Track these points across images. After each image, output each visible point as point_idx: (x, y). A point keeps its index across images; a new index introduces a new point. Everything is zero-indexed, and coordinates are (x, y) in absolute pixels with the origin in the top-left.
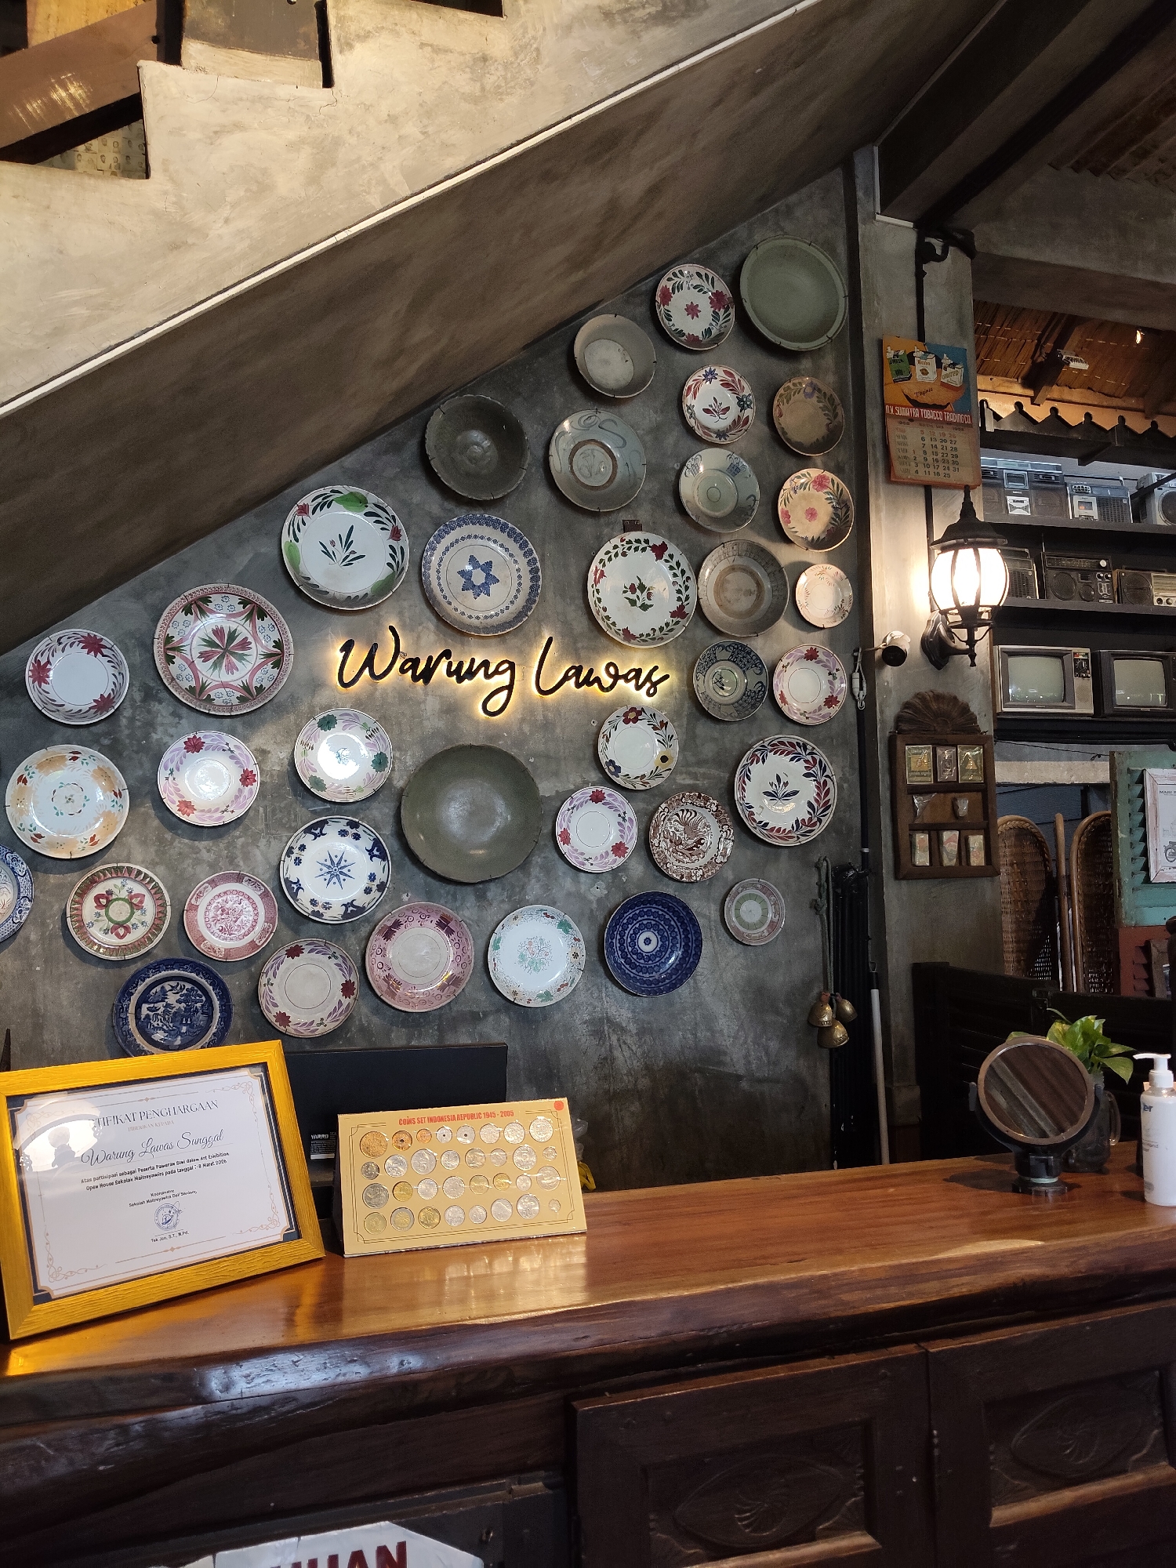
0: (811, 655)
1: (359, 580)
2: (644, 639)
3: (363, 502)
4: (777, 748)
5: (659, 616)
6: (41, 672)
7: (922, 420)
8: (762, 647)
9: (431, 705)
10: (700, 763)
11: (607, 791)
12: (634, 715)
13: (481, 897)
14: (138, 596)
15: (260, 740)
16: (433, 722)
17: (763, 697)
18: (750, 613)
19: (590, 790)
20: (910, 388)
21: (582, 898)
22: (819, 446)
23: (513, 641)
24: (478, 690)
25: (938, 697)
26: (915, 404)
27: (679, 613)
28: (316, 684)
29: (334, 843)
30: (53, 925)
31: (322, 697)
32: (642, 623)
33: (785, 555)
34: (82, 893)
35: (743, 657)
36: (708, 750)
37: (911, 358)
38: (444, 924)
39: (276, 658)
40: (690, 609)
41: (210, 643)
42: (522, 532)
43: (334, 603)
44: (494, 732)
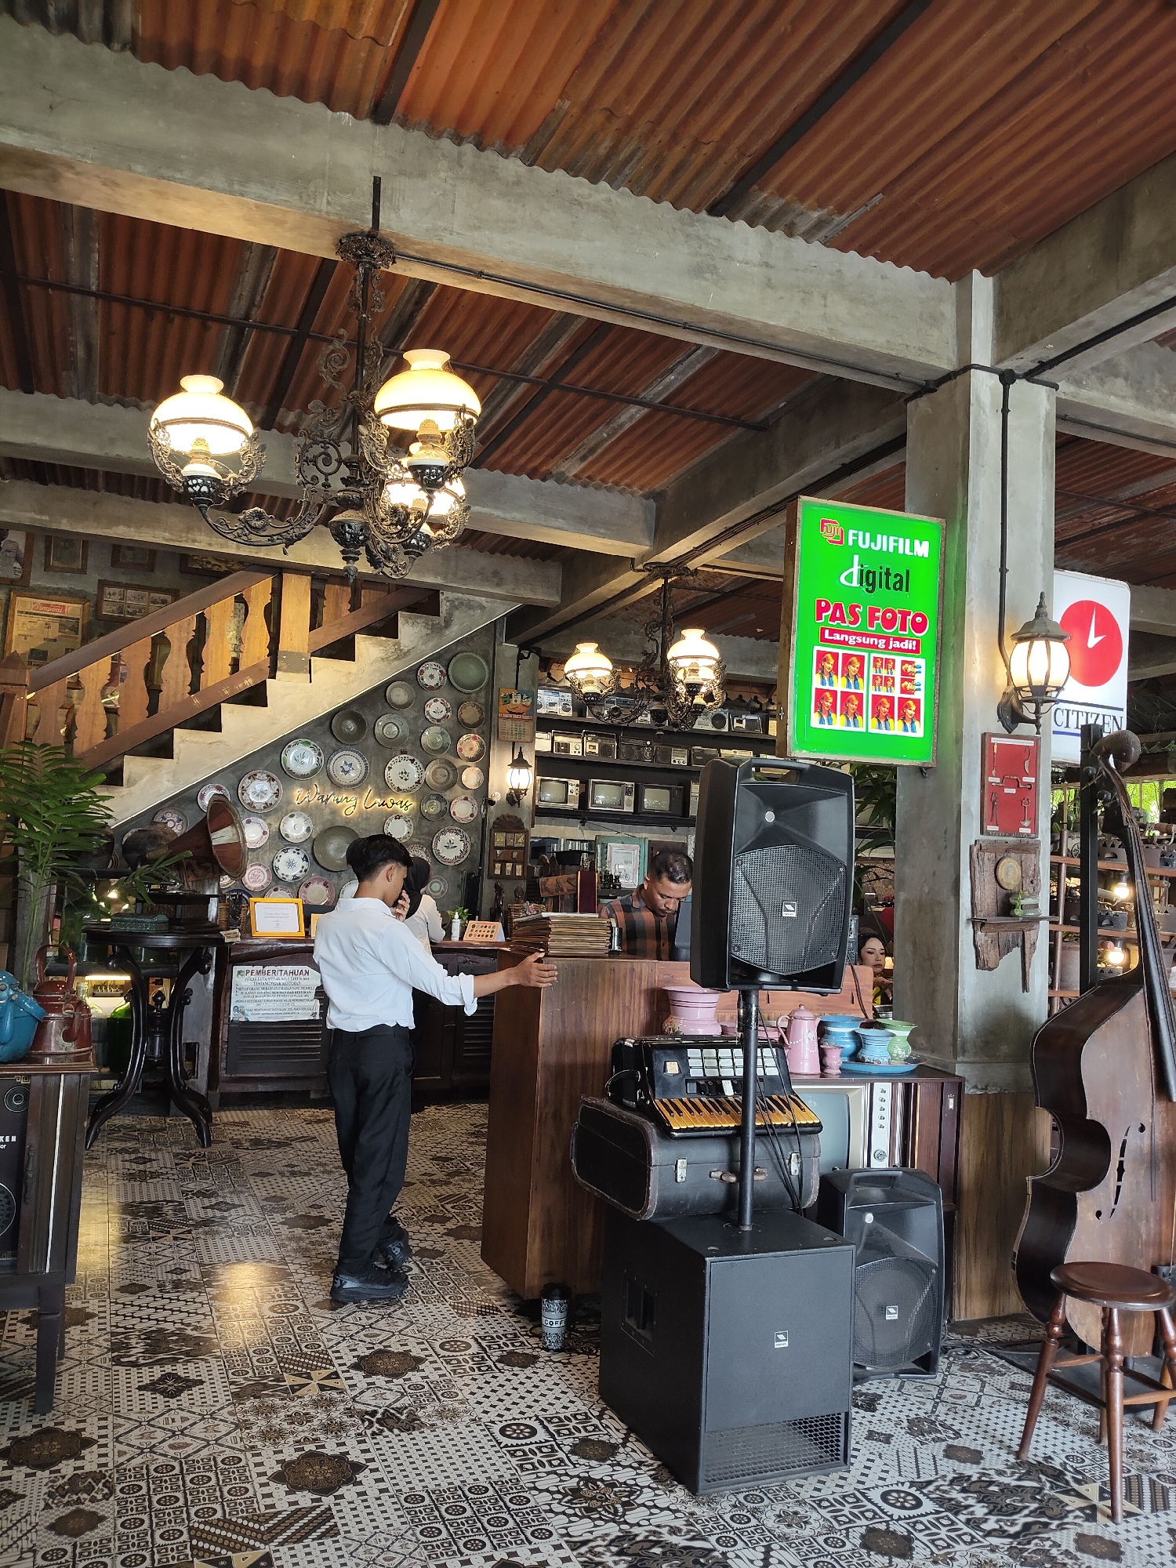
0: (466, 799)
1: (304, 770)
2: (405, 791)
3: (310, 743)
4: (450, 831)
5: (410, 783)
6: (203, 796)
7: (512, 719)
8: (448, 795)
9: (327, 811)
10: (422, 835)
12: (398, 817)
13: (339, 876)
14: (233, 772)
15: (269, 821)
16: (327, 817)
17: (445, 813)
18: (444, 783)
20: (509, 707)
22: (475, 725)
23: (358, 790)
24: (344, 806)
25: (509, 816)
26: (511, 713)
27: (418, 782)
28: (289, 803)
29: (291, 855)
31: (290, 808)
32: (404, 786)
33: (459, 763)
35: (440, 798)
36: (425, 830)
37: (511, 696)
38: (325, 884)
39: (277, 795)
40: (422, 782)
42: (363, 754)
43: (297, 776)
44: (348, 821)
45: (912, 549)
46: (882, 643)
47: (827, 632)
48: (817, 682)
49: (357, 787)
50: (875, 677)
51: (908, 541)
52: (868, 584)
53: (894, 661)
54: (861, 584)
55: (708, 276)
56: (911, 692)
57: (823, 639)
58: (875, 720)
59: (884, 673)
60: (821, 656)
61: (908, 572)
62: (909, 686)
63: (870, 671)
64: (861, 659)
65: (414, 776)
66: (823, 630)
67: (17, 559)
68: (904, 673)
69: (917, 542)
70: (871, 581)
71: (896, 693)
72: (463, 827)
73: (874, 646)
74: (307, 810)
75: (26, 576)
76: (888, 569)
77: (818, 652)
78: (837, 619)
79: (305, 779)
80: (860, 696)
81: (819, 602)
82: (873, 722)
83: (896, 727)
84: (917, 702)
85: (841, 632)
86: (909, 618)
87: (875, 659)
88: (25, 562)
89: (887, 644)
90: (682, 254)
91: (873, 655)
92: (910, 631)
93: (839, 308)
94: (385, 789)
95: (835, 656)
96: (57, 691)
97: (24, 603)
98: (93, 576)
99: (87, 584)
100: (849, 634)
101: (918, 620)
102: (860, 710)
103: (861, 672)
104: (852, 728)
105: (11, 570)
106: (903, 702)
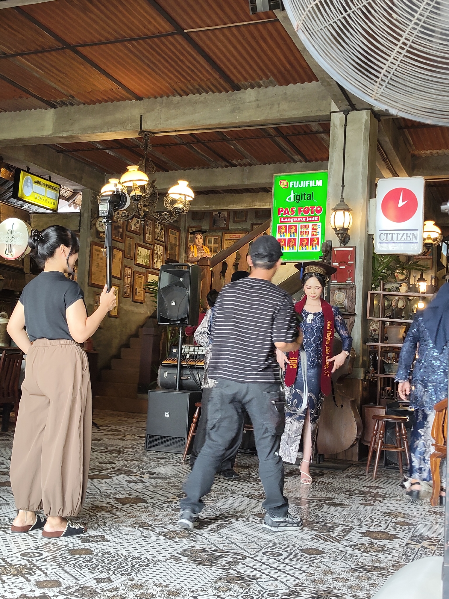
45: (315, 184)
46: (304, 220)
47: (282, 219)
48: (278, 236)
50: (301, 232)
51: (314, 181)
53: (309, 225)
54: (294, 200)
56: (316, 235)
57: (281, 222)
58: (301, 247)
59: (305, 230)
60: (280, 227)
61: (313, 193)
62: (315, 233)
64: (296, 226)
67: (225, 220)
68: (313, 229)
70: (298, 199)
73: (301, 221)
75: (228, 225)
76: (305, 193)
80: (295, 239)
83: (309, 249)
84: (318, 239)
86: (315, 209)
87: (301, 225)
88: (227, 220)
89: (306, 220)
91: (300, 224)
92: (315, 214)
95: (285, 227)
96: (219, 266)
97: (227, 236)
98: (250, 222)
99: (247, 226)
100: (291, 218)
101: (319, 209)
102: (295, 244)
103: (296, 231)
104: (292, 251)
105: (223, 224)
106: (312, 239)
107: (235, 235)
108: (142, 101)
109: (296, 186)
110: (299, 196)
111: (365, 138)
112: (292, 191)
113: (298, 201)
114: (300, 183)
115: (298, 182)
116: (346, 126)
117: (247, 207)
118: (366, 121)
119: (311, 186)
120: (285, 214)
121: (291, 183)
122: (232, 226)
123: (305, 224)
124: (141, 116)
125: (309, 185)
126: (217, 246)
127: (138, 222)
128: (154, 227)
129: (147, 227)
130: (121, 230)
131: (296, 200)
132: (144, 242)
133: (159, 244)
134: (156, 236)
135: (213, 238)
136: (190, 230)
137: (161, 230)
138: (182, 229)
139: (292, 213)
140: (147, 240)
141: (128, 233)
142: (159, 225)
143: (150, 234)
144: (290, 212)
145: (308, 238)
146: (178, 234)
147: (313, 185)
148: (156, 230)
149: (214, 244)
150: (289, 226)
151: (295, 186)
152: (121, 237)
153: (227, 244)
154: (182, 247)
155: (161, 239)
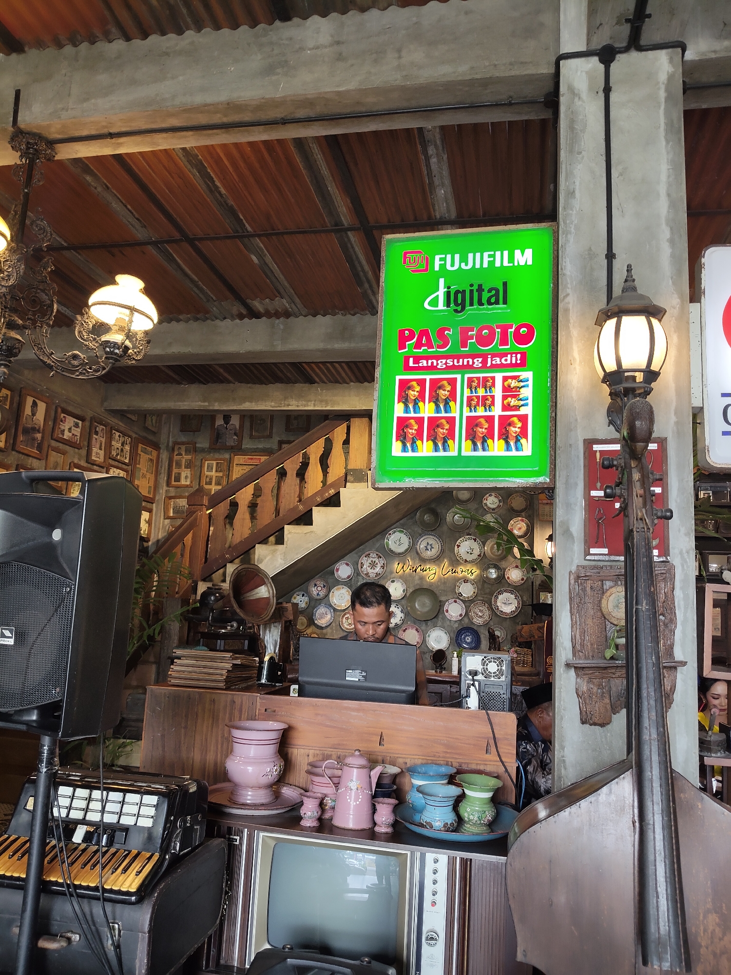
0: (517, 567)
1: (401, 549)
2: (470, 562)
3: (403, 531)
4: (506, 591)
5: (475, 556)
6: (337, 570)
8: (503, 564)
9: (417, 577)
10: (485, 594)
11: (457, 600)
12: (466, 581)
13: (427, 624)
14: (357, 553)
16: (417, 582)
17: (501, 579)
18: (500, 555)
19: (453, 600)
21: (452, 627)
22: (522, 511)
23: (437, 562)
24: (428, 574)
27: (479, 555)
28: (392, 573)
30: (337, 623)
31: (393, 575)
32: (469, 558)
34: (343, 617)
35: (496, 567)
36: (488, 591)
38: (417, 630)
39: (383, 567)
40: (482, 555)
41: (370, 564)
42: (440, 537)
43: (396, 554)
44: (431, 584)
45: (511, 258)
46: (478, 362)
47: (411, 360)
48: (399, 410)
49: (437, 560)
50: (470, 399)
51: (506, 253)
52: (456, 304)
53: (493, 378)
54: (448, 305)
55: (279, 70)
56: (517, 408)
57: (407, 368)
58: (469, 442)
59: (481, 392)
60: (404, 385)
61: (505, 284)
62: (513, 402)
63: (463, 392)
64: (453, 382)
65: (477, 552)
66: (407, 359)
67: (235, 434)
68: (506, 389)
69: (518, 253)
70: (459, 301)
71: (497, 411)
72: (515, 589)
73: (469, 367)
74: (404, 579)
75: (240, 442)
76: (480, 286)
77: (401, 381)
78: (424, 345)
79: (401, 556)
80: (451, 421)
81: (402, 332)
82: (467, 445)
83: (496, 448)
84: (523, 419)
85: (427, 358)
86: (511, 331)
87: (470, 380)
88: (239, 434)
89: (484, 362)
90: (256, 61)
91: (467, 376)
92: (512, 345)
93: (415, 55)
94: (455, 562)
95: (422, 383)
96: (224, 507)
97: (238, 459)
98: (276, 439)
99: (273, 444)
100: (438, 358)
101: (523, 331)
102: (451, 434)
103: (453, 395)
104: (441, 453)
105: (231, 441)
106: (505, 422)
107: (252, 459)
108: (22, 56)
109: (452, 265)
110: (464, 291)
111: (669, 125)
112: (442, 281)
113: (459, 308)
114: (464, 259)
115: (457, 256)
116: (607, 90)
117: (276, 407)
118: (671, 78)
119: (498, 264)
120: (418, 345)
121: (437, 257)
122: (247, 444)
123: (481, 375)
124: (18, 93)
125: (492, 263)
126: (221, 474)
127: (76, 425)
128: (110, 438)
129: (95, 436)
130: (39, 436)
131: (452, 305)
132: (87, 462)
133: (117, 468)
134: (114, 453)
135: (214, 463)
136: (176, 448)
137: (123, 445)
138: (162, 446)
139: (441, 343)
140: (93, 458)
141: (54, 444)
142: (119, 436)
143: (101, 449)
144: (435, 341)
145: (493, 417)
146: (155, 453)
147: (506, 263)
148: (113, 443)
149: (216, 471)
150: (431, 380)
151: (449, 267)
152: (40, 448)
153: (237, 472)
154: (162, 475)
155: (123, 459)
